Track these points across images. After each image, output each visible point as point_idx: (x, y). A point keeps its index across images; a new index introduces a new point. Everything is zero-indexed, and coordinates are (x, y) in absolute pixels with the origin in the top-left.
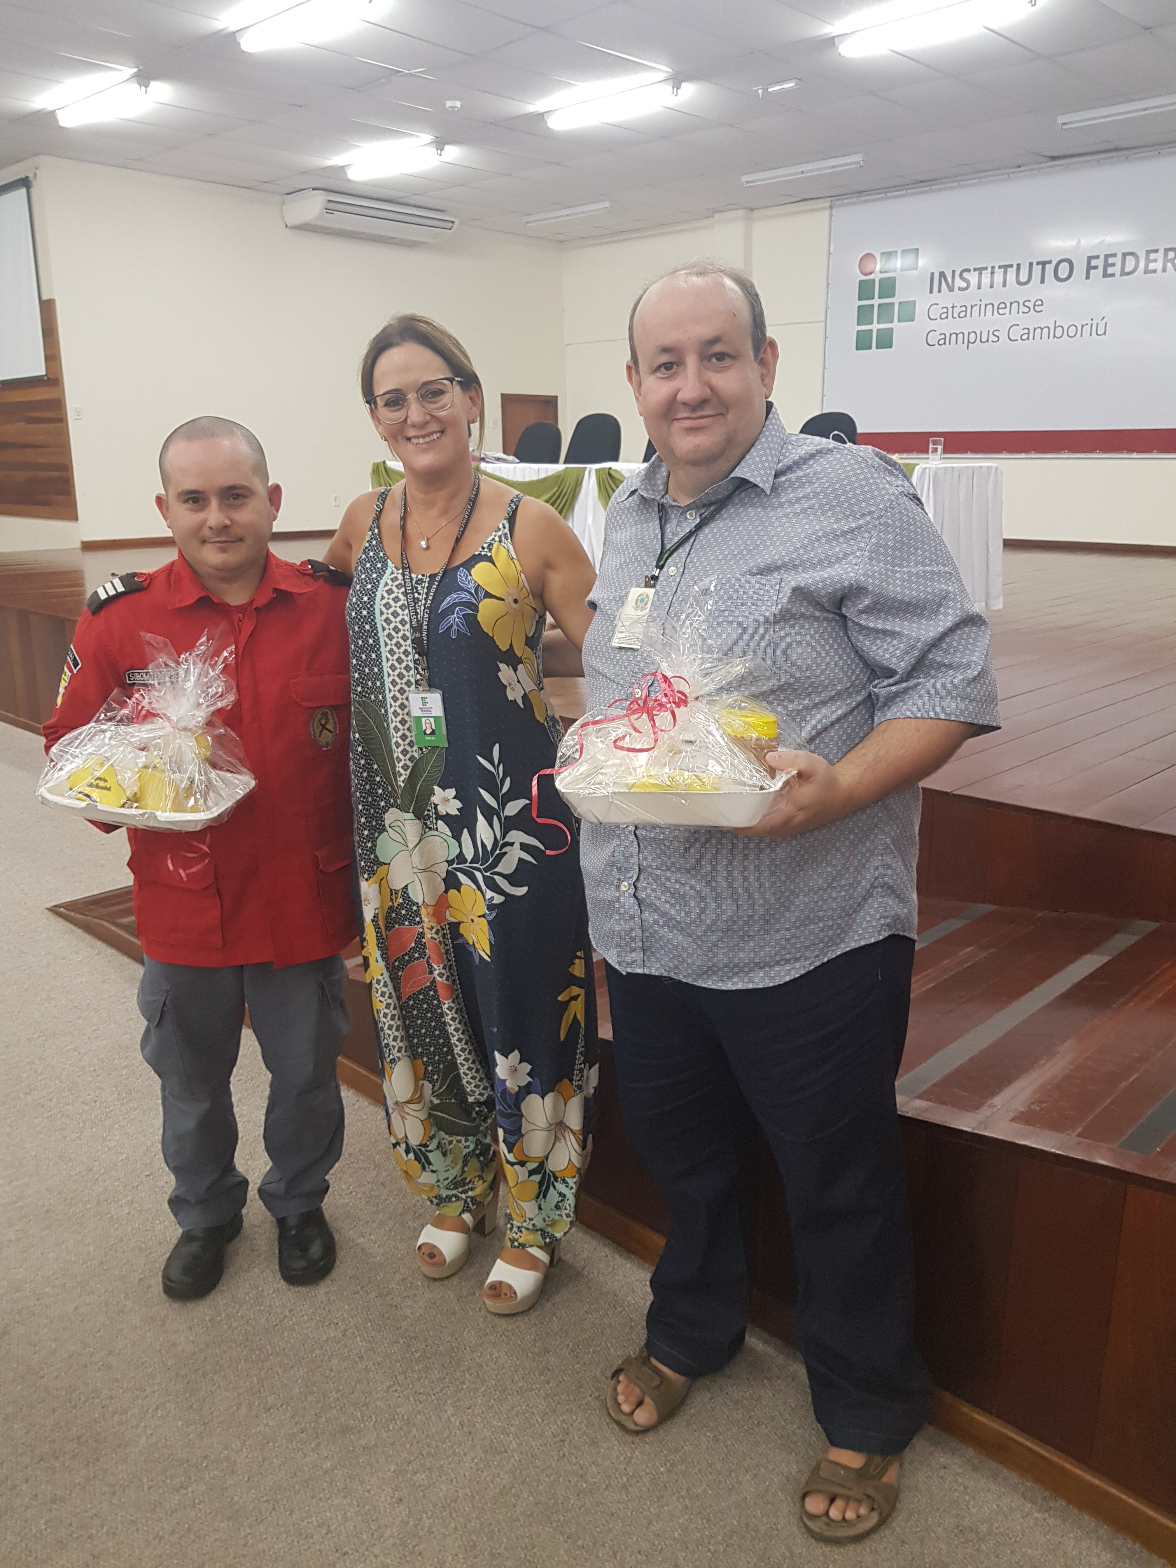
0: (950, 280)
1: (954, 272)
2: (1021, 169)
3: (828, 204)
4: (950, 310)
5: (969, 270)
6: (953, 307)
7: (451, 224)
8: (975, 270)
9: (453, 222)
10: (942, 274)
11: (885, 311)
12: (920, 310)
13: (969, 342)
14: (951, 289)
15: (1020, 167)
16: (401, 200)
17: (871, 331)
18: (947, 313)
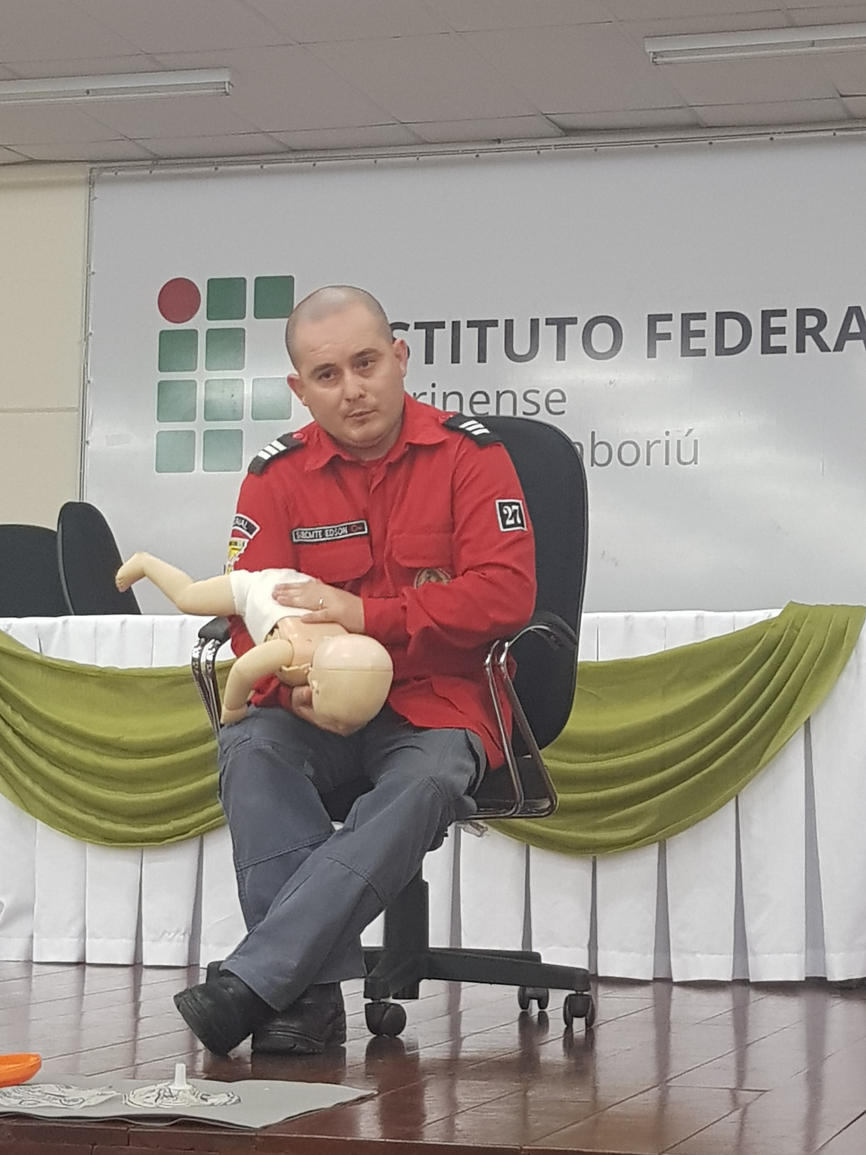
2: (501, 145)
3: (82, 177)
5: (405, 327)
8: (418, 326)
15: (499, 141)
17: (191, 434)
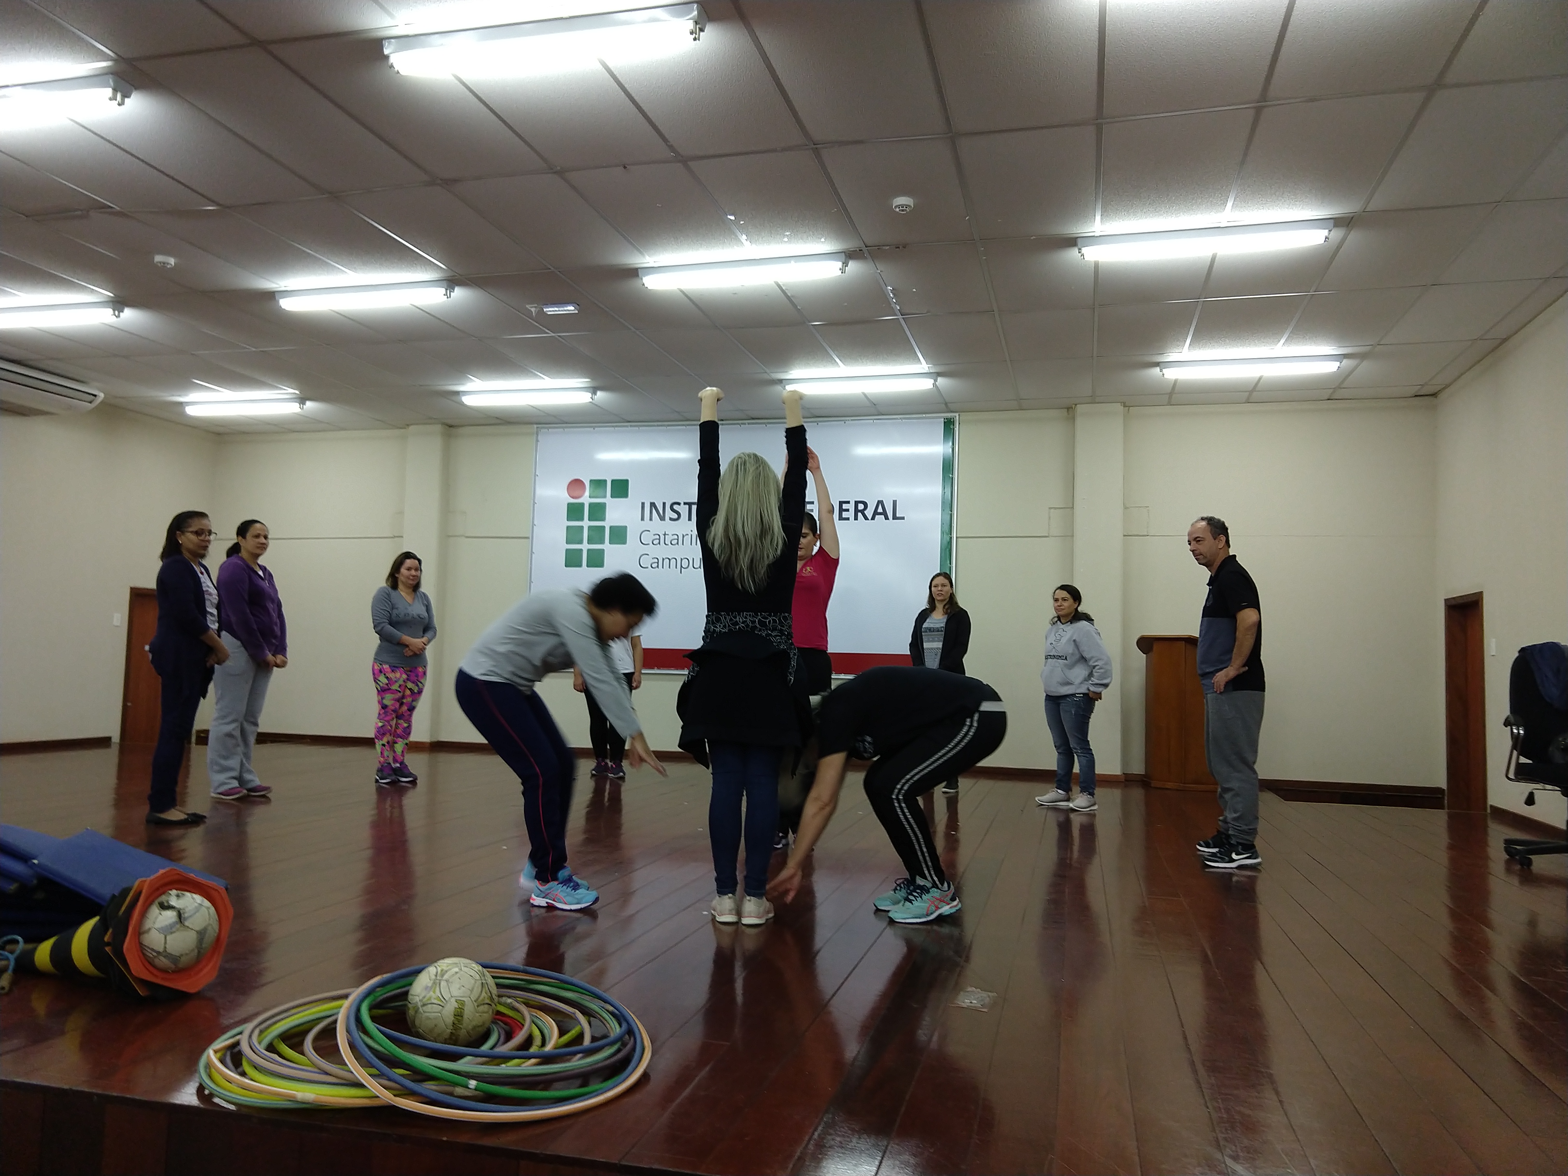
0: (661, 512)
1: (664, 504)
3: (534, 430)
4: (662, 537)
5: (679, 504)
6: (665, 535)
7: (93, 397)
8: (685, 504)
9: (95, 396)
10: (653, 505)
11: (597, 535)
12: (632, 536)
13: (681, 566)
14: (662, 518)
16: (31, 363)
17: (581, 550)
18: (659, 539)
